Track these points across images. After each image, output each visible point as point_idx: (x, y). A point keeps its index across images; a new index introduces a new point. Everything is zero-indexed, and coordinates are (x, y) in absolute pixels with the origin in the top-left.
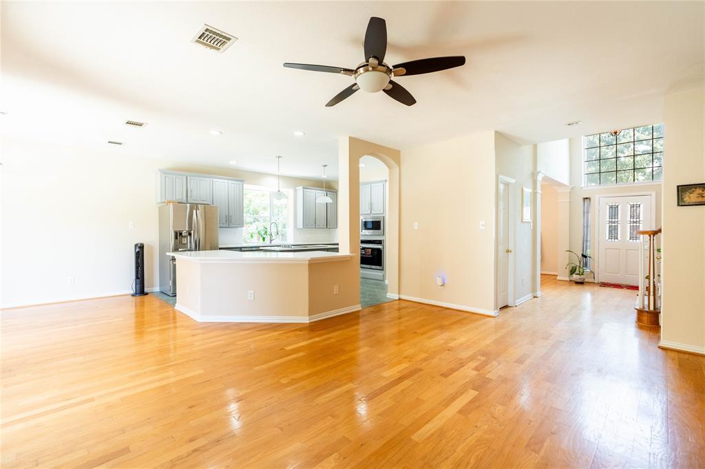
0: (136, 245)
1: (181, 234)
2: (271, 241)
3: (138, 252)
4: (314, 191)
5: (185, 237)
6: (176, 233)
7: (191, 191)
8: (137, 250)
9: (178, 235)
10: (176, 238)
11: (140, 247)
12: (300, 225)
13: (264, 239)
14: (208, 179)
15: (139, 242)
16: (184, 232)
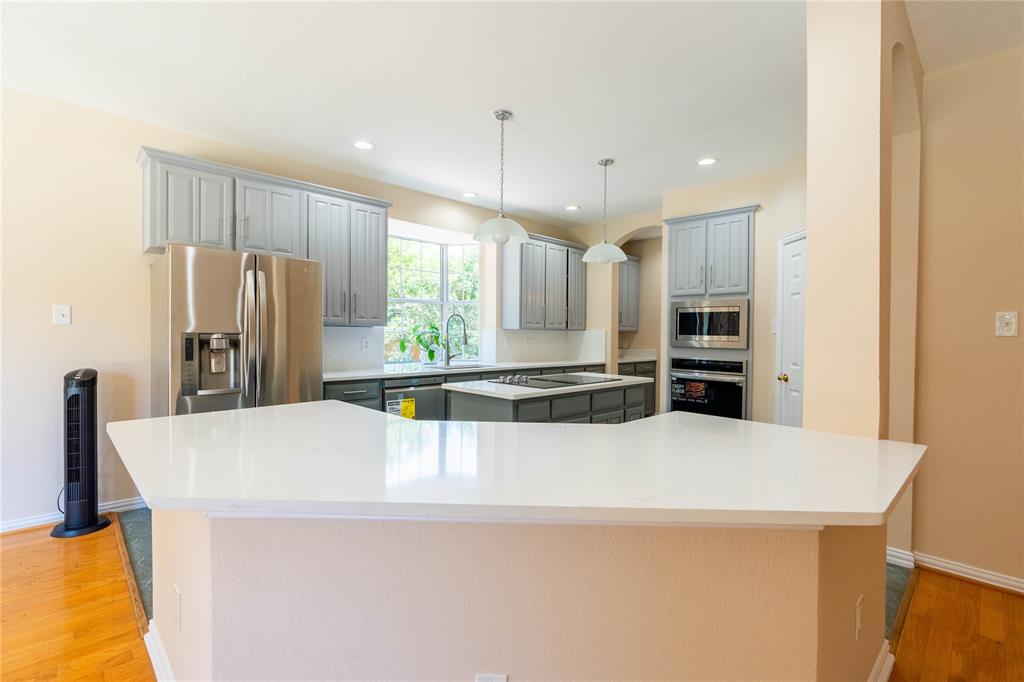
0: (69, 379)
1: (204, 343)
2: (449, 358)
3: (76, 397)
4: (543, 244)
5: (219, 351)
6: (189, 341)
7: (246, 219)
8: (74, 391)
9: (195, 347)
10: (189, 356)
11: (81, 384)
12: (513, 320)
13: (431, 354)
14: (295, 192)
15: (81, 364)
16: (215, 336)
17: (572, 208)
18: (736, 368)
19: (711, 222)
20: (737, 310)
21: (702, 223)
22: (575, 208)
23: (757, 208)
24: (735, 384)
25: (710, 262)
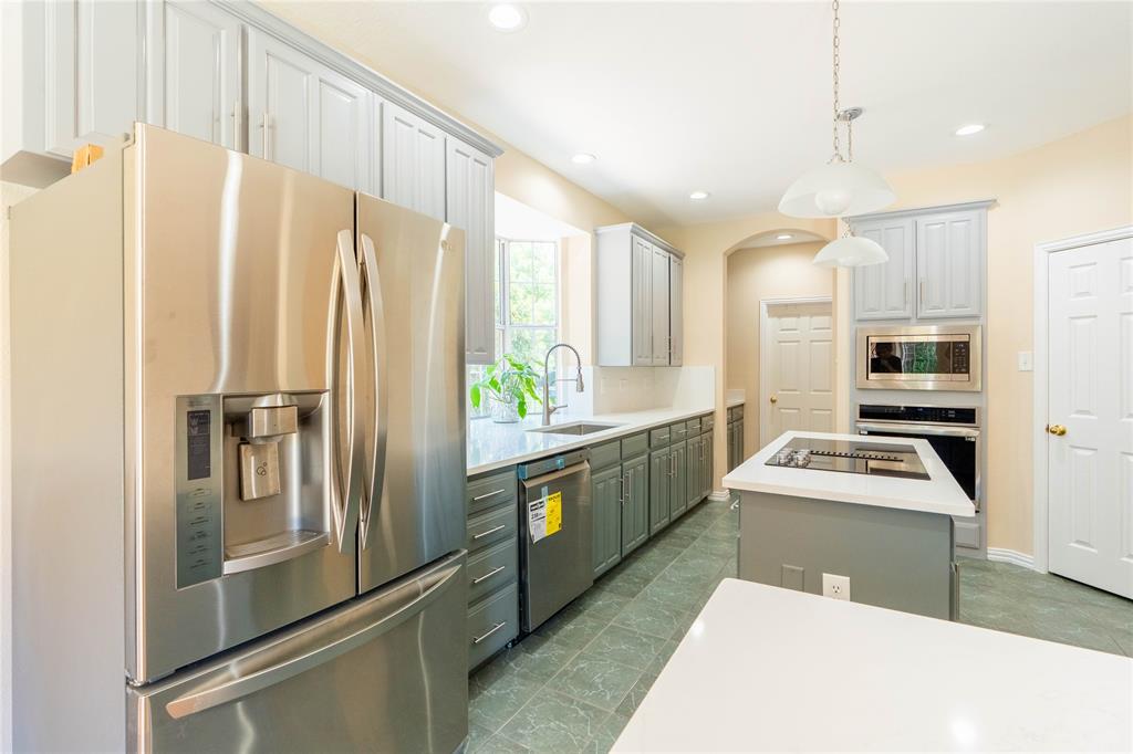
1: (238, 424)
2: (549, 412)
4: (649, 245)
16: (265, 402)
17: (698, 196)
18: (967, 416)
19: (923, 220)
20: (965, 339)
21: (908, 223)
22: (703, 196)
23: (988, 204)
24: (964, 438)
25: (922, 274)
